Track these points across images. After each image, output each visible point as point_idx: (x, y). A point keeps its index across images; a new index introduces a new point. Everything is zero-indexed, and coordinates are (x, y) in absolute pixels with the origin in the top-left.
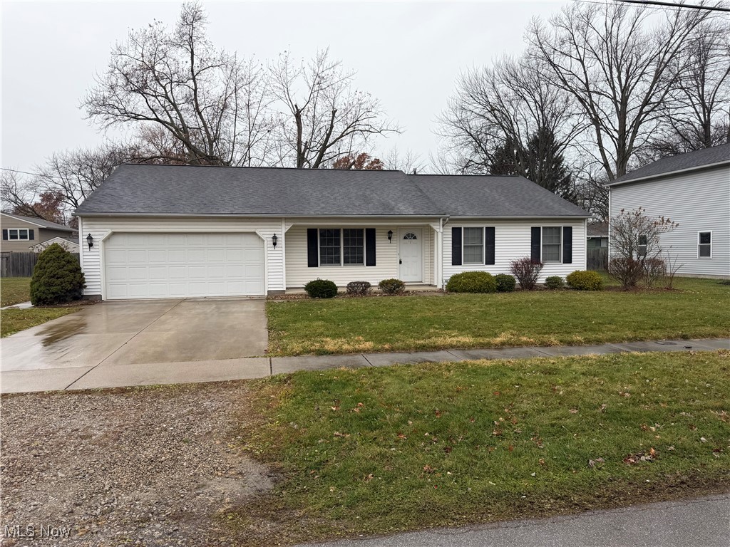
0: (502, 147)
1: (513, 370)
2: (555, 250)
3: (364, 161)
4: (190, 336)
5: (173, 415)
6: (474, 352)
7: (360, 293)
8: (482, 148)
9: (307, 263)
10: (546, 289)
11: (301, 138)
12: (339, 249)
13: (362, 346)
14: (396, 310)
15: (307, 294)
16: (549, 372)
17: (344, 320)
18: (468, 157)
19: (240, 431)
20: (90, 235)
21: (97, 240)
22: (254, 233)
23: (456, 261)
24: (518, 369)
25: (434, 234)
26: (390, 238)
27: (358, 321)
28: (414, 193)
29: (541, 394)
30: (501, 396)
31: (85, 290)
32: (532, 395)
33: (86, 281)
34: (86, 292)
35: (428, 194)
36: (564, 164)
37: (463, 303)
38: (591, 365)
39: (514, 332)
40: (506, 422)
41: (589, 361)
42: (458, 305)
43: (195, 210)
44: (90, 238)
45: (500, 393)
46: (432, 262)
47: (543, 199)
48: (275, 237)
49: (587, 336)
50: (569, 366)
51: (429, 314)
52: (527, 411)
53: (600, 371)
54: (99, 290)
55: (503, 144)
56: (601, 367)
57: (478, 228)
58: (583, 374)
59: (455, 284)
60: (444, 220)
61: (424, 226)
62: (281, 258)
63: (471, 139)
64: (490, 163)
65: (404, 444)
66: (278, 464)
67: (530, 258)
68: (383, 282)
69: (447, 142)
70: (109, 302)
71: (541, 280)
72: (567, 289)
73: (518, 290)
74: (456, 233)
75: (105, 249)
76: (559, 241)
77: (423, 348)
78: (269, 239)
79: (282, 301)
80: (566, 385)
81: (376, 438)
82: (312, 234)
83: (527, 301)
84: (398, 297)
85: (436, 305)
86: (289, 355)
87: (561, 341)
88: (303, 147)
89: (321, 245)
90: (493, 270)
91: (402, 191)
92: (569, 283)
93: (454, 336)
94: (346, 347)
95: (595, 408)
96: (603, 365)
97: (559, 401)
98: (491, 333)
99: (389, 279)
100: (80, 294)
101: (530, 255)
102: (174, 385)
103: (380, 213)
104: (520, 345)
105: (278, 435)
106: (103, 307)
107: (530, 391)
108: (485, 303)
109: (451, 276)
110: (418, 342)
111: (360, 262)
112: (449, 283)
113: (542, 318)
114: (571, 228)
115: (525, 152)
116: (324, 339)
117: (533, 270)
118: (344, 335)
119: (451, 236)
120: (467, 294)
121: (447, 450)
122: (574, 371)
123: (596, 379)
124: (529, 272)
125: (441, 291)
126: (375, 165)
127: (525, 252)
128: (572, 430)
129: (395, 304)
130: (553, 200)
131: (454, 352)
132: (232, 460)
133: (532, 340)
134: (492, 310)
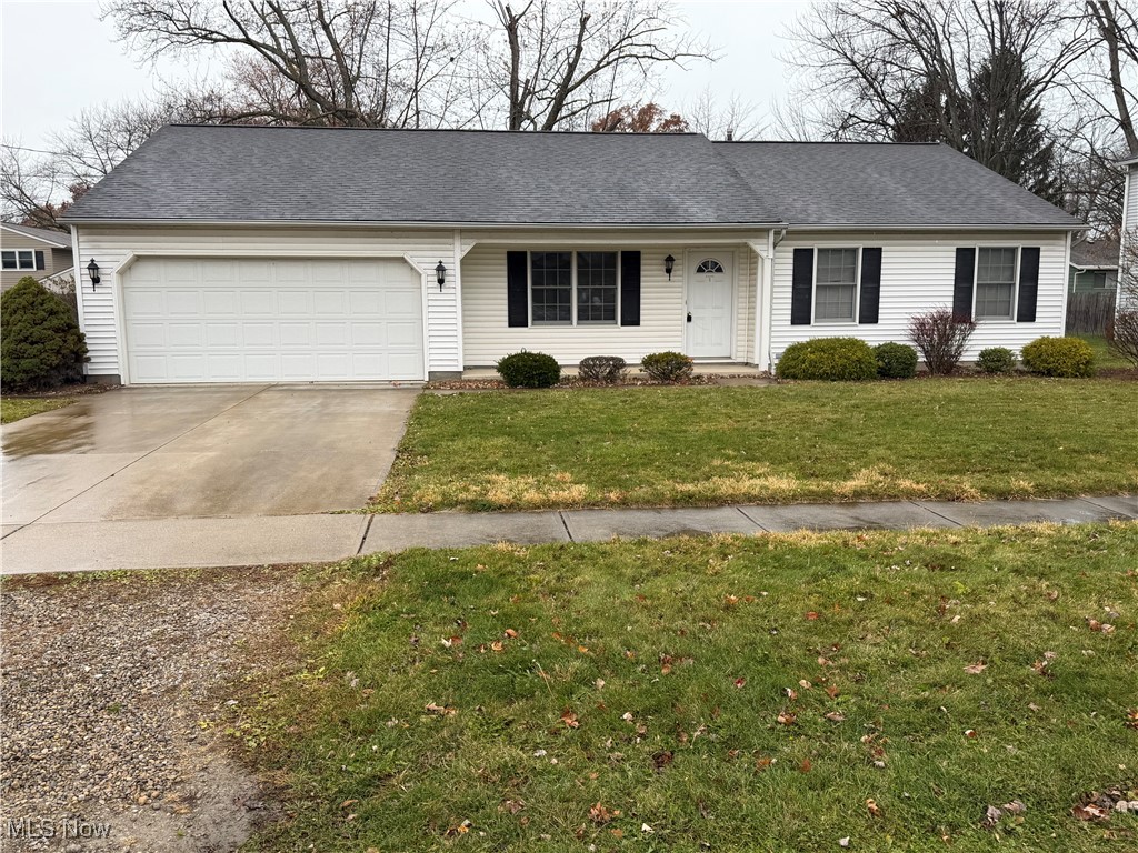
0: (917, 90)
1: (864, 557)
2: (1002, 295)
3: (651, 120)
4: (240, 462)
5: (118, 643)
6: (790, 513)
7: (605, 378)
8: (876, 90)
9: (507, 318)
10: (979, 373)
11: (517, 73)
12: (569, 292)
13: (564, 495)
14: (661, 416)
15: (502, 378)
16: (942, 563)
17: (549, 435)
18: (848, 109)
19: (239, 684)
20: (93, 261)
21: (108, 271)
22: (402, 260)
23: (800, 316)
24: (875, 557)
25: (756, 263)
26: (669, 271)
27: (577, 438)
28: (720, 180)
29: (909, 622)
30: (821, 622)
31: (89, 366)
32: (889, 622)
33: (89, 348)
34: (90, 369)
35: (750, 180)
36: (1042, 122)
37: (801, 402)
38: (1038, 549)
39: (888, 468)
40: (815, 691)
41: (1035, 541)
42: (789, 406)
43: (288, 214)
44: (93, 267)
45: (819, 614)
46: (751, 319)
47: (985, 191)
48: (440, 269)
49: (1042, 481)
50: (988, 550)
51: (724, 425)
52: (868, 665)
53: (1055, 565)
54: (115, 366)
55: (920, 83)
56: (1059, 555)
57: (847, 250)
58: (1017, 571)
59: (792, 363)
60: (777, 233)
61: (737, 246)
62: (453, 309)
63: (855, 72)
64: (891, 121)
65: (569, 741)
66: (281, 777)
67: (950, 310)
68: (650, 357)
69: (807, 78)
70: (132, 389)
71: (970, 355)
72: (1022, 373)
73: (922, 374)
74: (802, 259)
75: (123, 288)
76: (1012, 277)
77: (689, 501)
78: (429, 272)
79: (450, 392)
80: (973, 596)
81: (511, 722)
82: (516, 261)
83: (933, 400)
84: (675, 388)
85: (745, 405)
86: (411, 510)
87: (984, 490)
88: (521, 91)
89: (533, 284)
90: (872, 336)
91: (697, 174)
92: (1027, 362)
93: (759, 476)
94: (532, 495)
95: (1028, 661)
96: (1064, 551)
97: (947, 639)
98: (838, 469)
99: (663, 351)
100: (79, 372)
101: (951, 305)
102: (152, 572)
103: (648, 219)
104: (894, 498)
105: (314, 699)
106: (125, 398)
107: (888, 611)
108: (845, 403)
109: (787, 345)
110: (679, 487)
111: (609, 316)
112: (781, 361)
113: (954, 438)
114: (1037, 250)
115: (963, 100)
116: (494, 477)
117: (954, 334)
118: (535, 469)
119: (791, 267)
120: (815, 383)
121: (659, 760)
122: (997, 563)
123: (1044, 584)
124: (946, 339)
125: (766, 376)
126: (673, 128)
127: (942, 298)
128: (964, 718)
129: (664, 402)
130: (1004, 194)
131: (754, 512)
132: (190, 759)
133: (922, 486)
134: (857, 418)
